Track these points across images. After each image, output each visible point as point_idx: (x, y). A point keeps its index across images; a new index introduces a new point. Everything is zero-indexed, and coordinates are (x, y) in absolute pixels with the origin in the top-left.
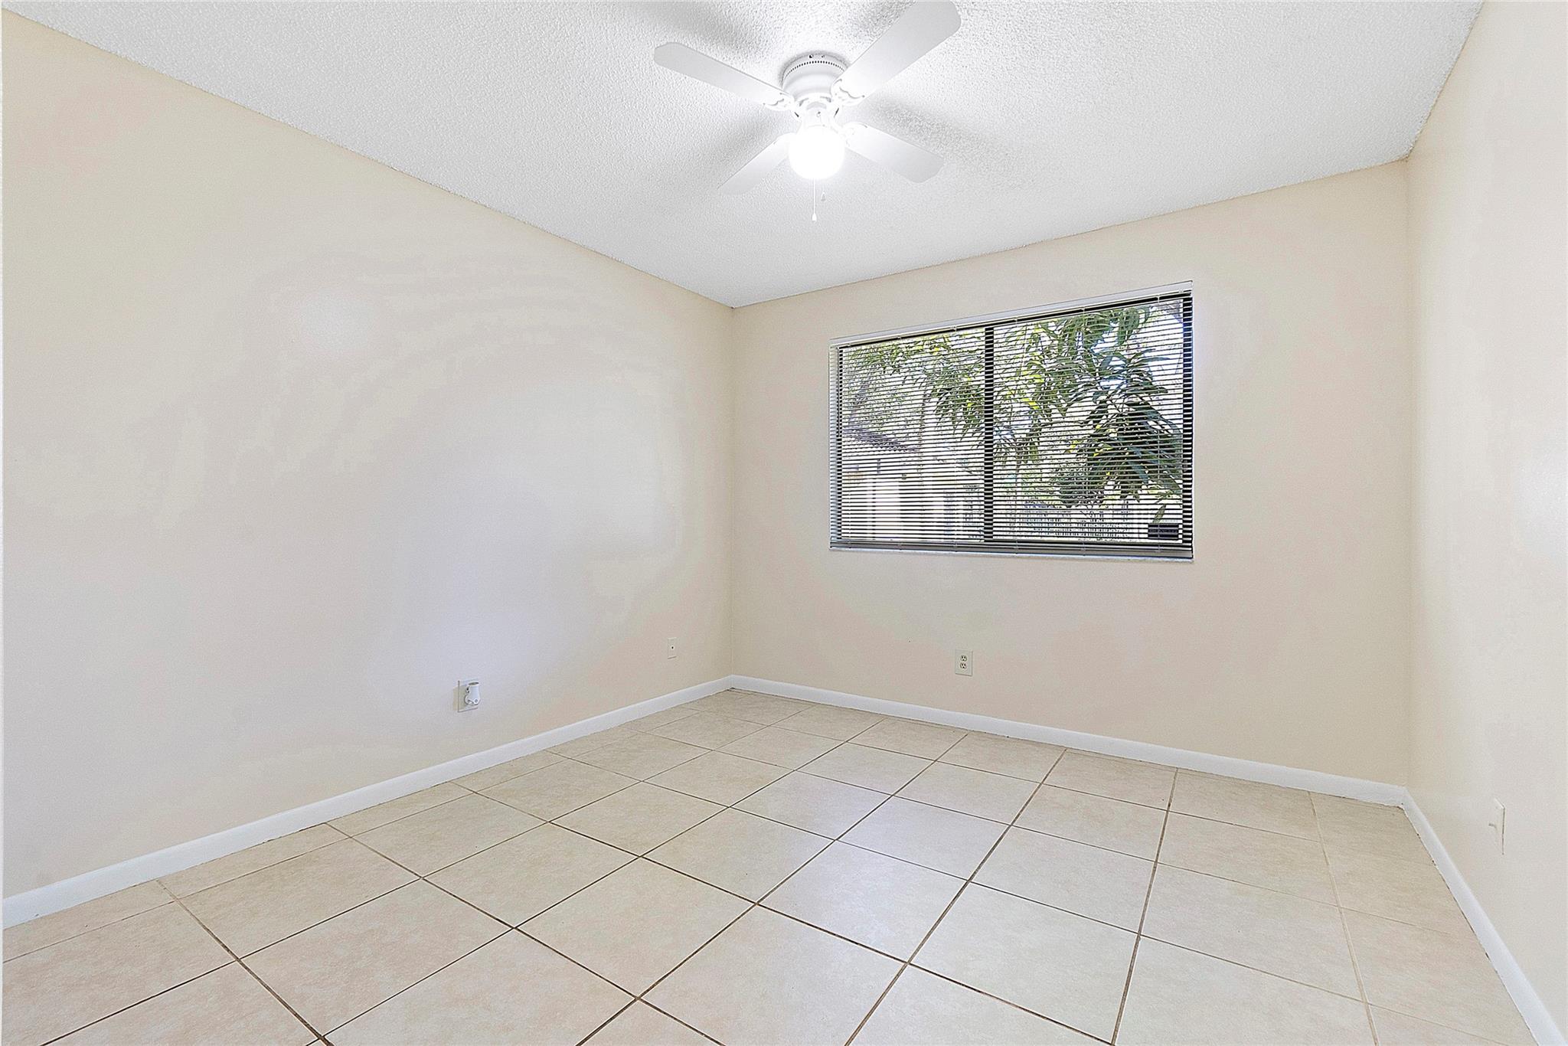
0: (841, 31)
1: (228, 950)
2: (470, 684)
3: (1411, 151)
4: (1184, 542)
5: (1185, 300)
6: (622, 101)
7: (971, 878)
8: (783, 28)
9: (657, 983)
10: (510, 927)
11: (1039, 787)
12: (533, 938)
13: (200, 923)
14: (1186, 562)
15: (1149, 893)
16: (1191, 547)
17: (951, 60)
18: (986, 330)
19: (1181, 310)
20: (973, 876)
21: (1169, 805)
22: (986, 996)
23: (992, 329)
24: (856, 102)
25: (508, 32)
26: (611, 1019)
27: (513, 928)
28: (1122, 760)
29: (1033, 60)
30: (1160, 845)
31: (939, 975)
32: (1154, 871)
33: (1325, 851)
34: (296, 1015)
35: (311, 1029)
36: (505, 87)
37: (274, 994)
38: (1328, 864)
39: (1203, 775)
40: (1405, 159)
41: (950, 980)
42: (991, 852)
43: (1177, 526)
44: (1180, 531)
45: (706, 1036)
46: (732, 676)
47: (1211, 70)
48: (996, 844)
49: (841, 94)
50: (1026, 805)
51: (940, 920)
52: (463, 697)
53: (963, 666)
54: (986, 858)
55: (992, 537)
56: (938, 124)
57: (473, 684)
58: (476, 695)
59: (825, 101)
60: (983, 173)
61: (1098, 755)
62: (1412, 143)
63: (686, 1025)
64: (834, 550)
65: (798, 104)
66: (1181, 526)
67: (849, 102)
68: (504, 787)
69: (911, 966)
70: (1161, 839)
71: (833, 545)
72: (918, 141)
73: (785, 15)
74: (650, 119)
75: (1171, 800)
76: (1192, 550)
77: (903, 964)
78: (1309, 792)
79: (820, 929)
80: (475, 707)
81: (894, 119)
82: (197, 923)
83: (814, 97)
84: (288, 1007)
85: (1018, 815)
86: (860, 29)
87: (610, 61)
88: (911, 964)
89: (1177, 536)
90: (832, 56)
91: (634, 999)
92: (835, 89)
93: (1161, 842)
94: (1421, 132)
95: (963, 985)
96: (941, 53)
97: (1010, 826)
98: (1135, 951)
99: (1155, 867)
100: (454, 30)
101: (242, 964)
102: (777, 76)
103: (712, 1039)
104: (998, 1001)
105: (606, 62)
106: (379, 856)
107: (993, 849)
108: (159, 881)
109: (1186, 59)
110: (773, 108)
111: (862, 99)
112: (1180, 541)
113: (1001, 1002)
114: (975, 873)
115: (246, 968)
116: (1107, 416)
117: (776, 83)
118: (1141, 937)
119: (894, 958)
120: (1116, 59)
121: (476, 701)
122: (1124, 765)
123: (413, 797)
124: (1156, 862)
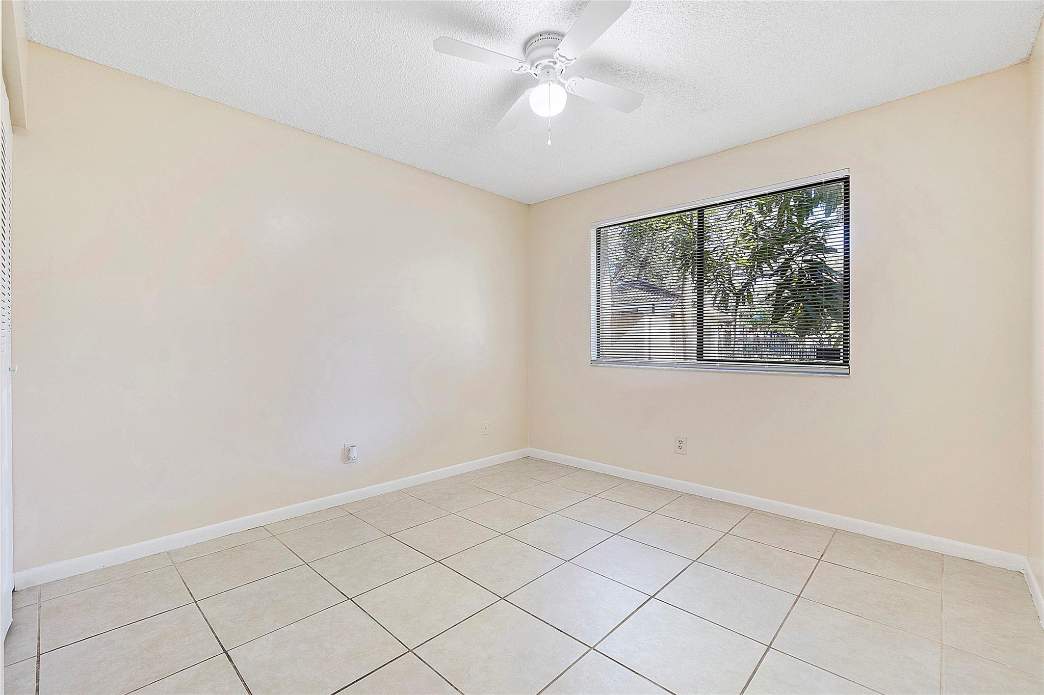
0: (557, 16)
1: (192, 596)
2: (351, 447)
3: (1030, 55)
4: (844, 362)
5: (845, 182)
6: (427, 76)
7: (655, 595)
8: (518, 18)
9: (425, 642)
10: (347, 598)
11: (724, 535)
12: (359, 606)
13: (182, 579)
14: (843, 377)
15: (786, 618)
16: (848, 365)
17: (639, 27)
18: (699, 211)
19: (843, 190)
20: (656, 593)
21: (822, 556)
22: (641, 677)
23: (703, 210)
24: (573, 62)
25: (349, 42)
26: (391, 662)
27: (349, 599)
28: (794, 521)
29: (698, 20)
30: (806, 584)
31: (611, 659)
32: (795, 603)
33: (943, 600)
34: (216, 637)
35: (222, 646)
36: (356, 76)
37: (208, 624)
38: (942, 610)
39: (858, 536)
40: (1026, 61)
41: (618, 663)
42: (675, 578)
43: (839, 351)
44: (842, 354)
45: (446, 680)
46: (528, 448)
47: (839, 11)
48: (680, 574)
49: (560, 58)
50: (710, 547)
51: (624, 621)
52: (347, 455)
53: (680, 447)
54: (670, 582)
55: (702, 358)
56: (640, 72)
57: (352, 447)
58: (354, 453)
59: (552, 64)
60: (681, 102)
61: (777, 516)
62: (1030, 48)
63: (435, 671)
64: (593, 366)
65: (535, 67)
66: (842, 351)
67: (567, 63)
68: (368, 512)
69: (594, 651)
70: (808, 580)
71: (592, 362)
72: (629, 84)
73: (517, 10)
74: (447, 87)
75: (824, 552)
76: (849, 368)
77: (589, 648)
78: (943, 554)
79: (540, 619)
80: (355, 461)
81: (608, 71)
82: (180, 578)
83: (545, 62)
84: (213, 632)
85: (703, 554)
86: (570, 13)
87: (414, 53)
88: (594, 649)
89: (839, 358)
90: (555, 33)
91: (408, 650)
92: (556, 55)
93: (807, 582)
94: (1036, 39)
95: (627, 667)
96: (630, 23)
97: (694, 561)
98: (762, 658)
99: (797, 600)
100: (319, 44)
101: (197, 605)
102: (522, 51)
103: (448, 682)
104: (648, 681)
105: (412, 54)
106: (286, 548)
107: (676, 576)
108: (168, 553)
109: (817, 6)
110: (518, 72)
111: (574, 60)
112: (842, 362)
113: (650, 682)
114: (659, 592)
115: (198, 607)
116: (791, 270)
117: (521, 56)
118: (770, 649)
119: (584, 644)
120: (762, 12)
121: (354, 457)
122: (794, 524)
123: (316, 514)
124: (799, 596)
